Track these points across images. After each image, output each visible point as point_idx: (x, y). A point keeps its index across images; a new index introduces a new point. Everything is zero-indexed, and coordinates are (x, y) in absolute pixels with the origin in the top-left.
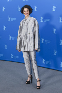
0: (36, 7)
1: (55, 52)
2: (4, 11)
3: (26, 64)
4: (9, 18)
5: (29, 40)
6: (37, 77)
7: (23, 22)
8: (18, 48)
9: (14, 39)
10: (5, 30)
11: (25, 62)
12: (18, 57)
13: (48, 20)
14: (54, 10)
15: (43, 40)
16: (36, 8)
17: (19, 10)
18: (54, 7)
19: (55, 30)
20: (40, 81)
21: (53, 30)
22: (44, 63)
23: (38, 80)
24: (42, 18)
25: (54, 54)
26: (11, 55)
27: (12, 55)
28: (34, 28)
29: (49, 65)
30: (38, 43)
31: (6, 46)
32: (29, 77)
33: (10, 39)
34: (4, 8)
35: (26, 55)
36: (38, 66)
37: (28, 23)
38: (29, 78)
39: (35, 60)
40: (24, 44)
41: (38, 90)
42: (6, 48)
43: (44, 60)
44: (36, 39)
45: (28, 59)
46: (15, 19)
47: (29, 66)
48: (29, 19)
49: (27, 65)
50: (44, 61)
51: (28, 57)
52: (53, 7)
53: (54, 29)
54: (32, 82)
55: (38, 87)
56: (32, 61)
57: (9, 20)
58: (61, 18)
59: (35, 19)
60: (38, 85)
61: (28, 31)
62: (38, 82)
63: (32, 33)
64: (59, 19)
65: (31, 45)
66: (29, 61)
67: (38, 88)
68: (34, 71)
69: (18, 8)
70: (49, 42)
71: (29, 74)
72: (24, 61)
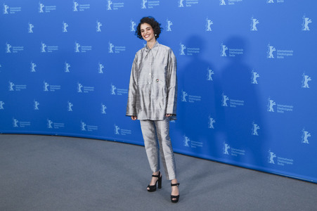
0: (169, 22)
1: (212, 121)
2: (99, 30)
3: (148, 148)
4: (111, 46)
5: (157, 95)
6: (172, 176)
7: (142, 54)
8: (131, 113)
9: (121, 91)
10: (101, 71)
11: (146, 144)
12: (129, 132)
13: (197, 50)
14: (209, 29)
15: (185, 94)
16: (169, 24)
17: (133, 29)
18: (210, 23)
19: (211, 73)
20: (178, 184)
21: (207, 73)
22: (187, 144)
23: (173, 183)
24: (183, 47)
25: (209, 125)
26: (114, 128)
27: (117, 128)
28: (166, 68)
29: (197, 149)
30: (174, 103)
31: (104, 108)
32: (153, 176)
33: (113, 93)
34: (99, 25)
35: (147, 128)
36: (174, 152)
37: (153, 59)
38: (154, 178)
39: (167, 138)
40: (144, 104)
41: (175, 205)
42: (104, 112)
43: (186, 138)
44: (170, 93)
45: (153, 136)
46: (123, 49)
47: (155, 151)
48: (156, 48)
49: (150, 149)
50: (187, 140)
51: (153, 132)
52: (206, 23)
53: (210, 71)
54: (160, 187)
55: (173, 199)
56: (161, 140)
57: (111, 51)
58: (224, 46)
59: (168, 48)
60: (173, 194)
61: (155, 75)
62: (174, 188)
63: (164, 79)
64: (221, 48)
65: (162, 105)
66: (154, 141)
67: (173, 201)
68: (164, 163)
69: (130, 24)
70: (198, 98)
71: (154, 169)
72: (143, 141)
